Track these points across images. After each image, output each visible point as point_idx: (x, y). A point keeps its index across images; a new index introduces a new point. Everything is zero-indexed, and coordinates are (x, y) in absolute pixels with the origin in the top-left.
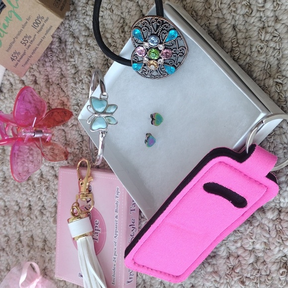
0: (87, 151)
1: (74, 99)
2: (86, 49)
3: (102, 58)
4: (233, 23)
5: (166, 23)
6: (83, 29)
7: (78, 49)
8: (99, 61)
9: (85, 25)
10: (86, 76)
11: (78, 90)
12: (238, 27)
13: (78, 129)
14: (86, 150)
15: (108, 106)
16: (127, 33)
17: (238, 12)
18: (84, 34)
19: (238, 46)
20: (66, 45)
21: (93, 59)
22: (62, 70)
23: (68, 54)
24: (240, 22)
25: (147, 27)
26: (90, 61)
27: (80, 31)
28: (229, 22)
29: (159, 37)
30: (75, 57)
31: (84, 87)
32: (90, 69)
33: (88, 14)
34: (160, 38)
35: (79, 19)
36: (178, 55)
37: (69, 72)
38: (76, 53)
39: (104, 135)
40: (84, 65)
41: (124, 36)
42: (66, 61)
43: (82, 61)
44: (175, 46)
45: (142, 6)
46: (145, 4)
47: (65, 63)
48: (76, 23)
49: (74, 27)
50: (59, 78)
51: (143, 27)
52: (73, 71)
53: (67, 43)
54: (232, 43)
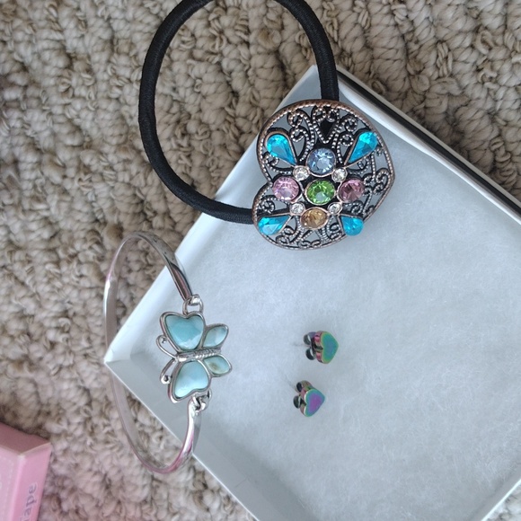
0: (107, 429)
1: (56, 302)
2: (80, 180)
3: (127, 200)
4: (489, 105)
5: (349, 115)
6: (65, 130)
7: (57, 178)
8: (122, 207)
9: (70, 121)
10: (89, 244)
11: (66, 280)
12: (503, 114)
13: (75, 375)
14: (105, 426)
15: (208, 329)
16: (196, 137)
17: (504, 80)
18: (69, 142)
19: (511, 160)
20: (18, 171)
21: (101, 203)
22: (10, 232)
23: (27, 194)
24: (509, 104)
25: (305, 129)
26: (93, 207)
27: (54, 135)
28: (480, 104)
29: (335, 151)
30: (49, 200)
31: (84, 271)
32: (96, 227)
33: (77, 93)
34: (336, 154)
35: (51, 106)
36: (373, 189)
37: (33, 237)
38: (50, 190)
39: (203, 405)
40: (79, 217)
41: (189, 145)
42: (24, 211)
43: (71, 209)
44: (368, 170)
45: (230, 73)
46: (239, 67)
47: (21, 216)
48: (43, 117)
49: (38, 127)
50: (6, 253)
51: (294, 129)
52: (46, 234)
53: (22, 166)
54: (494, 153)
